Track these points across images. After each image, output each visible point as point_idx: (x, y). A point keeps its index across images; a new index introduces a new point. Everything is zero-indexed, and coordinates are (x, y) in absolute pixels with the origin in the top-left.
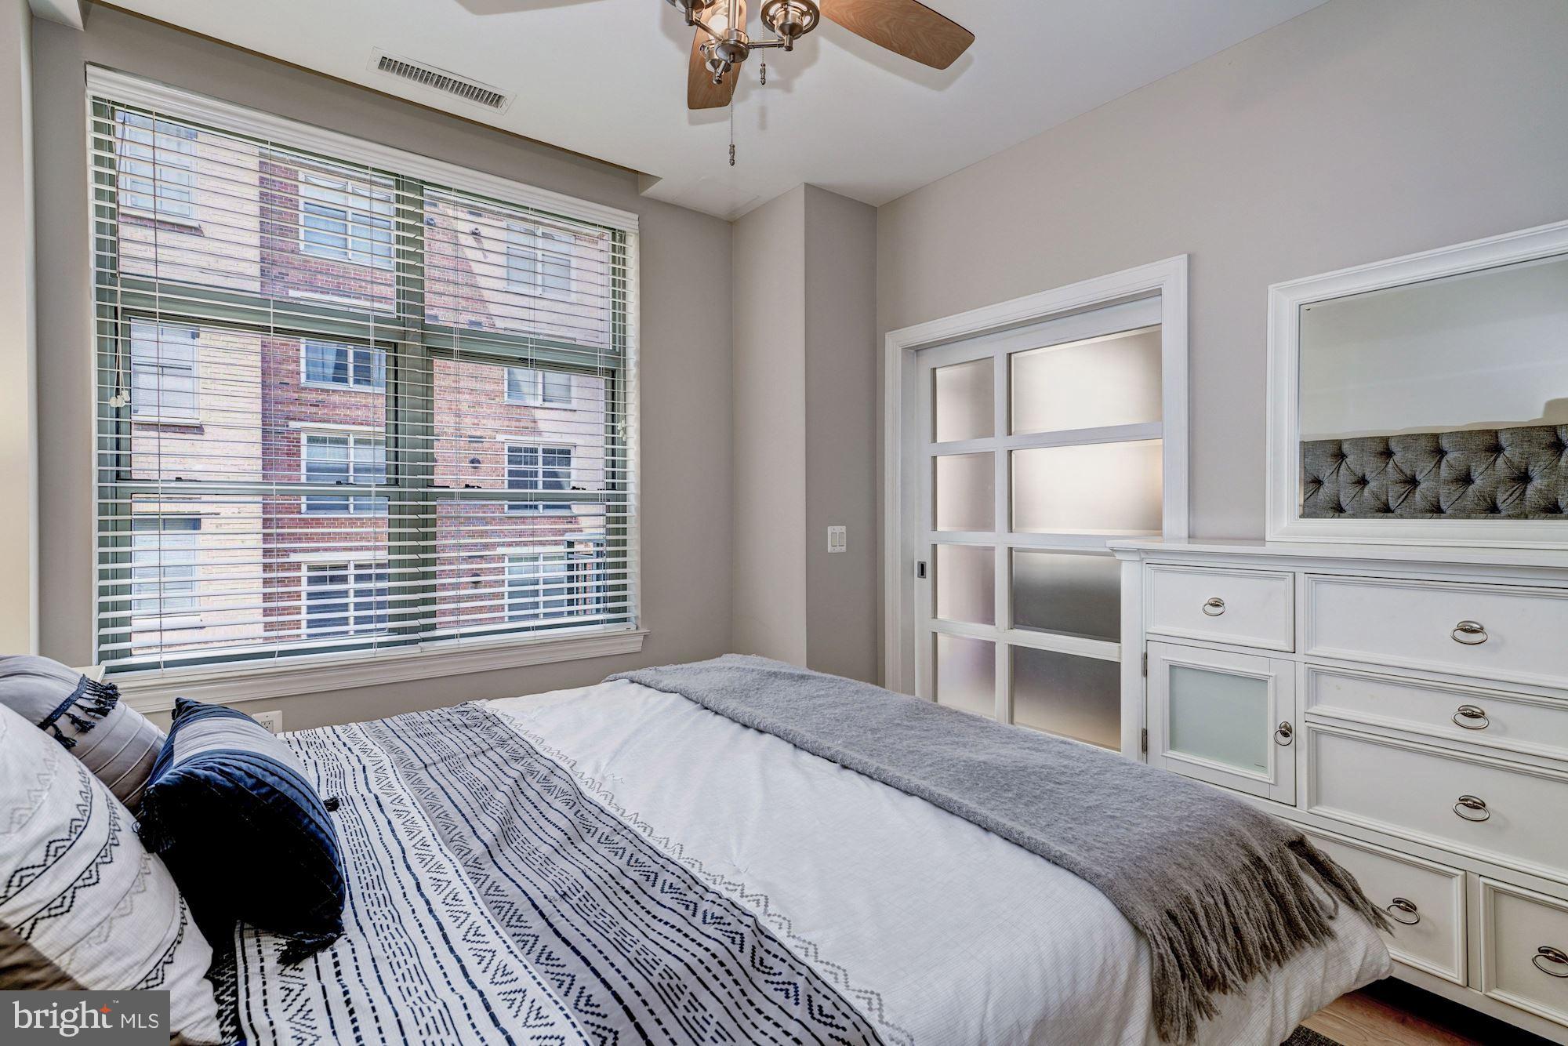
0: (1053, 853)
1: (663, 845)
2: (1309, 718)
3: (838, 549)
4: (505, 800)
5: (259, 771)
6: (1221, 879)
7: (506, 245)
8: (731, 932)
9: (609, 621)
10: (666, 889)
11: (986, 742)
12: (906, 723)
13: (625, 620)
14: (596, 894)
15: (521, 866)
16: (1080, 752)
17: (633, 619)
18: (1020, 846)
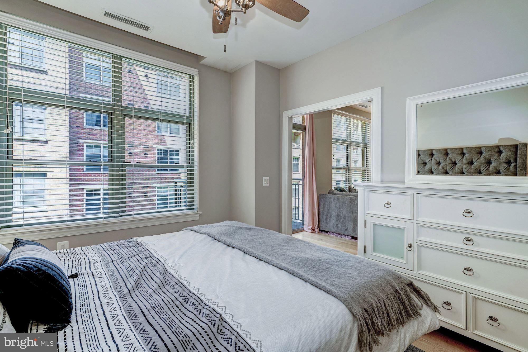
0: (327, 289)
1: (193, 288)
2: (418, 242)
3: (266, 185)
4: (139, 273)
5: (39, 265)
6: (383, 297)
7: (157, 80)
8: (212, 320)
9: (187, 209)
10: (191, 305)
11: (309, 251)
12: (283, 244)
13: (193, 209)
14: (165, 307)
15: (141, 297)
16: (340, 254)
17: (196, 209)
18: (317, 287)
